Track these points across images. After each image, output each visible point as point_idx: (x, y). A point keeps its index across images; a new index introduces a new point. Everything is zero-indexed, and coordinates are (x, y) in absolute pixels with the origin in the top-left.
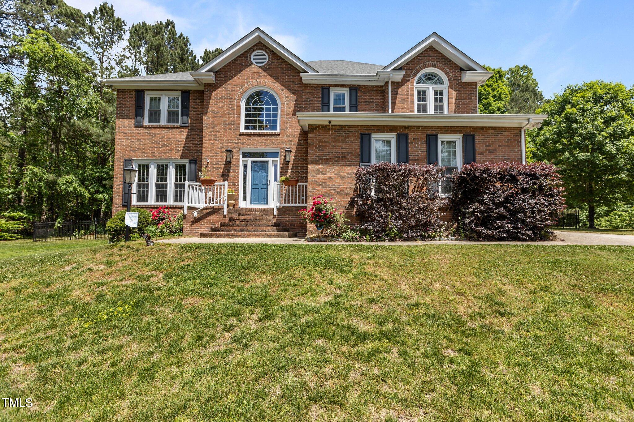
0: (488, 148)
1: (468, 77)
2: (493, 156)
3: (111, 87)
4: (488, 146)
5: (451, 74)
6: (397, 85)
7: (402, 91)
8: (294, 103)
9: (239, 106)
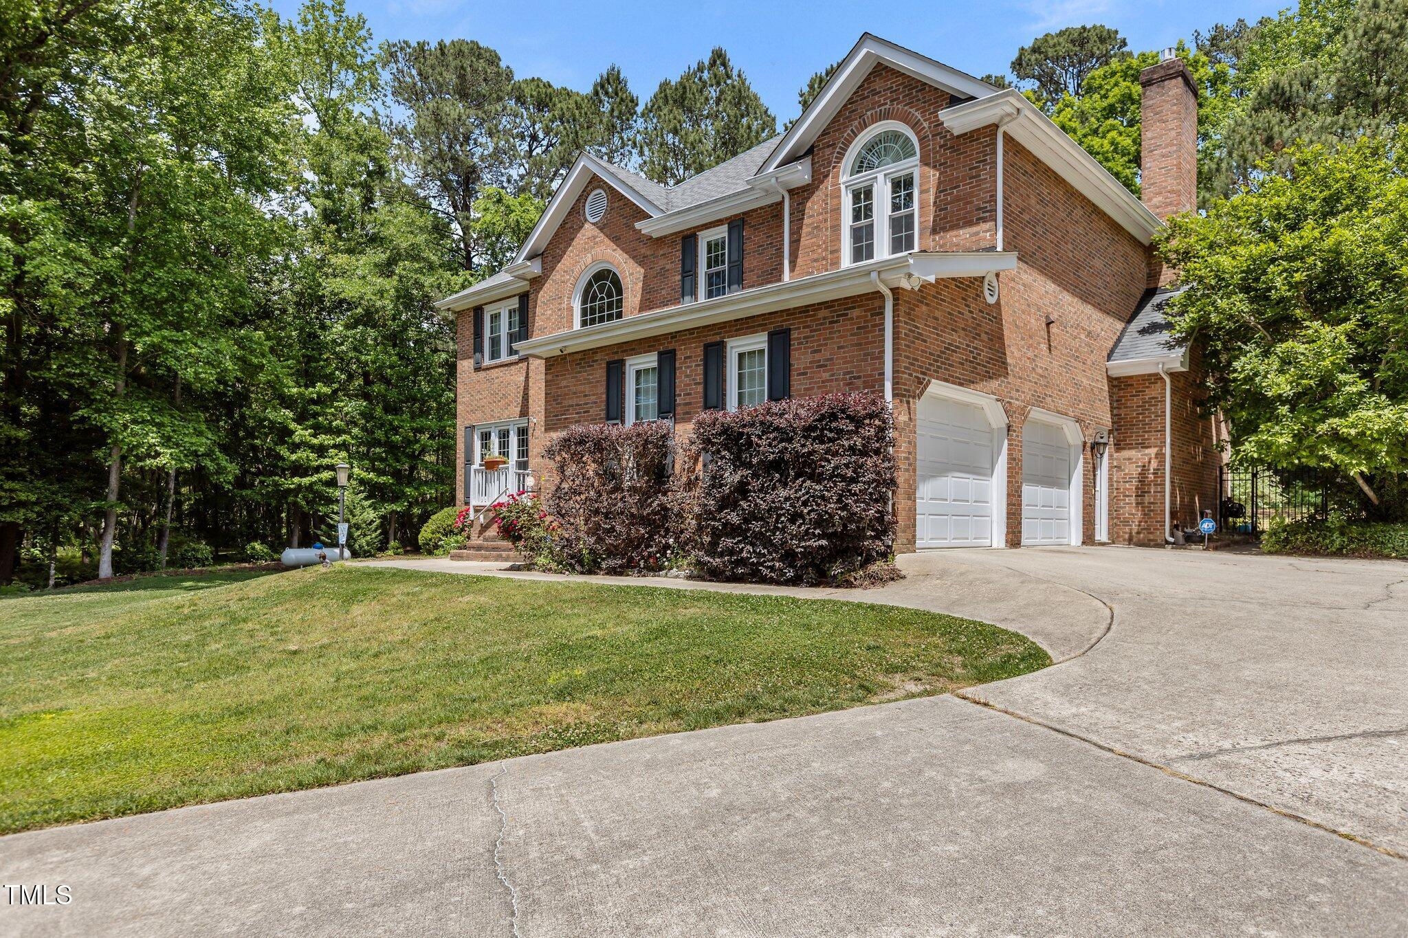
0: (817, 356)
1: (956, 120)
2: (826, 376)
3: (449, 309)
4: (815, 352)
5: (926, 125)
6: (801, 194)
7: (814, 206)
8: (640, 284)
9: (571, 309)
